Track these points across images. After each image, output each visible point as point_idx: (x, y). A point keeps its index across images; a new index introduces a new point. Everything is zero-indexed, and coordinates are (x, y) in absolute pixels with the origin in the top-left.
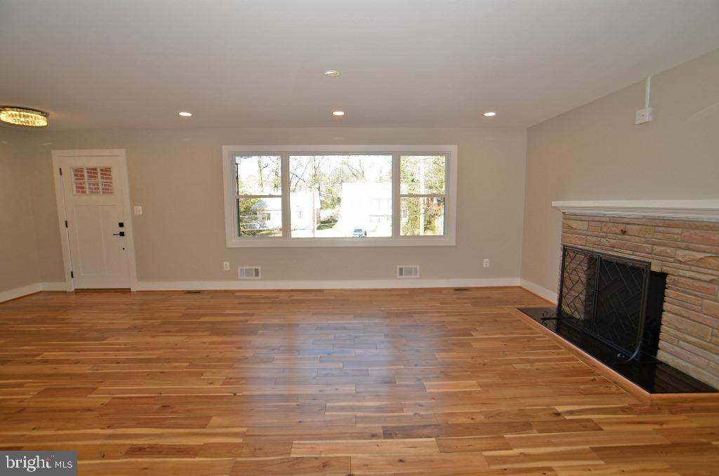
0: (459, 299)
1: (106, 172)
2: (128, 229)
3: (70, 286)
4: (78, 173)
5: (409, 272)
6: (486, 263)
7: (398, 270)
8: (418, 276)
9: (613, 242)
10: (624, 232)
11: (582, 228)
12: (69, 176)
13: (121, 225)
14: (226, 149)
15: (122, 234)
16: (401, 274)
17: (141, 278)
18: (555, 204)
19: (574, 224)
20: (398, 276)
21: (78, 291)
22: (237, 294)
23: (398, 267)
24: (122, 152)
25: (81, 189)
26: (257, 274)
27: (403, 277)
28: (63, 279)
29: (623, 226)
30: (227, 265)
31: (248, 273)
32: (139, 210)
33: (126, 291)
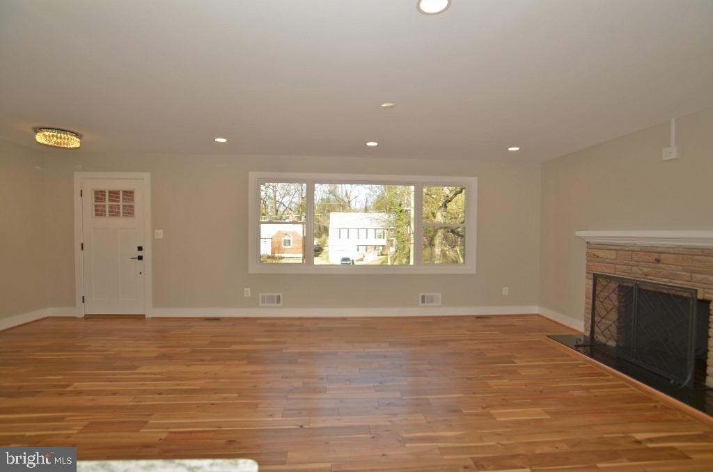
0: (484, 326)
1: (129, 194)
2: (146, 253)
3: (80, 311)
4: (99, 195)
5: (431, 300)
6: (505, 291)
7: (421, 298)
8: (440, 304)
9: (646, 270)
10: (658, 261)
11: (609, 257)
12: (89, 198)
13: (140, 249)
14: (253, 176)
15: (140, 258)
16: (423, 302)
17: (157, 303)
18: (578, 233)
19: (600, 253)
20: (421, 304)
21: (88, 317)
22: (259, 321)
23: (421, 294)
24: (147, 176)
25: (99, 212)
26: (278, 301)
27: (426, 304)
28: (74, 305)
29: (657, 256)
30: (248, 292)
31: (270, 300)
32: (160, 233)
33: (141, 318)
